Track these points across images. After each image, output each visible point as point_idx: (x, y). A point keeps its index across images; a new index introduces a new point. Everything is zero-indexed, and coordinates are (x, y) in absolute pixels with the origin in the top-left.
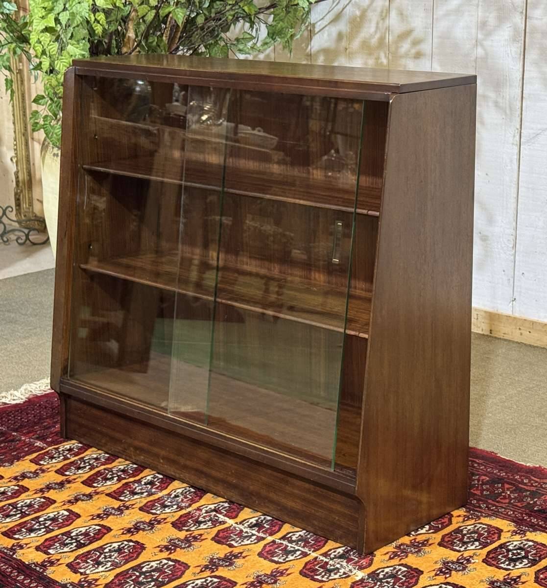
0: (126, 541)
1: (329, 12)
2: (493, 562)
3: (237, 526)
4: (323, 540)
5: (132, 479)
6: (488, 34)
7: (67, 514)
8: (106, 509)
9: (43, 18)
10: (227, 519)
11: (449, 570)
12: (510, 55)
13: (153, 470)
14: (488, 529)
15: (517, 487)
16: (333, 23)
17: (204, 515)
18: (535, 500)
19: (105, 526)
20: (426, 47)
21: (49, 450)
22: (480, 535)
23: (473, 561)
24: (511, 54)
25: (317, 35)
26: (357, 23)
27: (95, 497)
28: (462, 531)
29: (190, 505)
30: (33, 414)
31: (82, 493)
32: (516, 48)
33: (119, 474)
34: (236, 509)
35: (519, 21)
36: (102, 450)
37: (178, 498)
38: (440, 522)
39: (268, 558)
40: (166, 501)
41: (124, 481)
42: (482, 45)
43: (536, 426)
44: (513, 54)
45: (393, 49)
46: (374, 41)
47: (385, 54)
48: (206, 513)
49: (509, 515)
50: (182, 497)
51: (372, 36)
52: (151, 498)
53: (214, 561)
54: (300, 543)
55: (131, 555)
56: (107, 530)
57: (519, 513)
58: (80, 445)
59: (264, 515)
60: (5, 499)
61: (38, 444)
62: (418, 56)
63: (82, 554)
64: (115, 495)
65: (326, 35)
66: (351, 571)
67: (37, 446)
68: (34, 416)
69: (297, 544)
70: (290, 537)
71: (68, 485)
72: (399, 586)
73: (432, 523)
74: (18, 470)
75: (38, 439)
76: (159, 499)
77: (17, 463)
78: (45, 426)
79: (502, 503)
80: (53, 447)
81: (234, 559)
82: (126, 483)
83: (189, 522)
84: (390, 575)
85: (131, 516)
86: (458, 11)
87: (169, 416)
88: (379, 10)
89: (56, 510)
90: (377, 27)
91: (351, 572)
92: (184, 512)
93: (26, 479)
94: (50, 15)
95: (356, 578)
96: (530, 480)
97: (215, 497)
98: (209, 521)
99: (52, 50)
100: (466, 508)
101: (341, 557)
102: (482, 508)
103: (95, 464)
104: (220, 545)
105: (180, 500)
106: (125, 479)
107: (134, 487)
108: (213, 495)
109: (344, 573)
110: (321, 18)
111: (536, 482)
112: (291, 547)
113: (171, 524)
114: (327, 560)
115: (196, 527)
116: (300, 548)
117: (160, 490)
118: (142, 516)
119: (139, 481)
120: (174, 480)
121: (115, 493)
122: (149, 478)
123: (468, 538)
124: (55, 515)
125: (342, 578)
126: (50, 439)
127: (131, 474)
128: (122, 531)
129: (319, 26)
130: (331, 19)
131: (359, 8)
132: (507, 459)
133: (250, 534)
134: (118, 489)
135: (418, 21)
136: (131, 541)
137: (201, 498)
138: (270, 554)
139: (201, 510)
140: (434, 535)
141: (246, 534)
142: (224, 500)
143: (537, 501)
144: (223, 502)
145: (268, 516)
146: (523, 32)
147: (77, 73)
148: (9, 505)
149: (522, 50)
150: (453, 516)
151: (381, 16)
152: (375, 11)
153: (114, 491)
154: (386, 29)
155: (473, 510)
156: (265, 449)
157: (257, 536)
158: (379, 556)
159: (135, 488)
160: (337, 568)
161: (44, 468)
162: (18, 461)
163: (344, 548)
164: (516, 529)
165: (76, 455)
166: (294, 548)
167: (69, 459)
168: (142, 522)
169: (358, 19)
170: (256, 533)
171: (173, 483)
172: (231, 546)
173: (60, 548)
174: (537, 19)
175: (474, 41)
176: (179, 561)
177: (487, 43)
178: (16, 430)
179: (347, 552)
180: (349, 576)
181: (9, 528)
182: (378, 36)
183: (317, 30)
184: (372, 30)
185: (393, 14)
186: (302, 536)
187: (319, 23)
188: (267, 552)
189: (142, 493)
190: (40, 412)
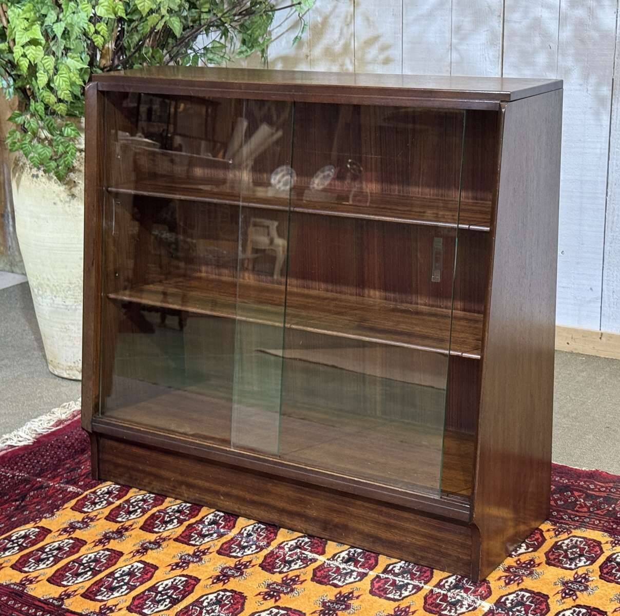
0: (222, 591)
1: (287, 19)
2: (610, 578)
3: (331, 562)
4: (428, 570)
5: (193, 520)
6: (463, 39)
7: (142, 566)
8: (182, 556)
9: (26, 29)
10: (316, 556)
11: (573, 591)
12: (487, 59)
13: (211, 508)
14: (586, 542)
15: (586, 494)
16: (291, 30)
17: (290, 553)
18: (613, 506)
19: (191, 576)
20: (395, 53)
21: (87, 495)
22: (582, 550)
23: (590, 579)
24: (489, 58)
25: (275, 43)
26: (319, 31)
27: (164, 544)
28: (561, 546)
29: (269, 544)
30: (49, 455)
31: (147, 540)
32: (494, 52)
33: (176, 515)
34: (319, 544)
35: (497, 25)
36: (145, 490)
37: (252, 537)
38: (534, 539)
39: (382, 596)
40: (241, 541)
41: (186, 523)
42: (457, 50)
43: (568, 427)
44: (491, 57)
45: (359, 54)
46: (338, 48)
47: (351, 60)
48: (290, 550)
49: (597, 525)
50: (255, 535)
51: (335, 43)
52: (224, 540)
53: (327, 604)
54: (405, 575)
55: (235, 607)
56: (195, 580)
57: (606, 521)
58: (117, 486)
59: (352, 547)
60: (65, 556)
61: (71, 488)
62: (387, 61)
63: (181, 611)
64: (182, 539)
65: (283, 43)
66: (473, 601)
67: (71, 492)
68: (52, 458)
69: (403, 577)
70: (392, 569)
71: (127, 534)
72: (533, 614)
73: (526, 541)
74: (63, 521)
75: (68, 483)
76: (232, 539)
77: (58, 513)
78: (68, 468)
79: (581, 512)
80: (89, 491)
81: (348, 600)
82: (190, 525)
83: (278, 563)
84: (516, 603)
85: (212, 562)
86: (430, 15)
87: (233, 450)
88: (343, 15)
89: (127, 563)
90: (341, 33)
91: (476, 603)
92: (265, 552)
93: (77, 531)
94: (34, 27)
95: (483, 609)
96: (596, 485)
97: (290, 531)
98: (297, 560)
99: (47, 64)
100: (551, 521)
101: (456, 587)
102: (565, 520)
103: (145, 506)
104: (324, 586)
105: (255, 539)
106: (185, 520)
107: (200, 529)
108: (287, 530)
109: (470, 606)
110: (278, 24)
111: (602, 487)
112: (400, 581)
113: (259, 566)
114: (445, 592)
115: (287, 567)
116: (409, 581)
117: (228, 529)
118: (225, 561)
119: (201, 521)
120: (238, 516)
121: (182, 537)
122: (210, 517)
123: (572, 553)
124: (130, 569)
125: (470, 611)
126: (82, 483)
127: (189, 514)
128: (211, 580)
129: (276, 33)
130: (290, 26)
131: (320, 15)
132: (561, 464)
133: (349, 571)
134: (183, 532)
135: (387, 27)
136: (225, 590)
137: (276, 535)
138: (382, 591)
139: (283, 548)
140: (536, 554)
141: (345, 571)
142: (301, 534)
143: (615, 507)
144: (302, 537)
145: (358, 548)
146: (501, 36)
147: (100, 89)
148: (74, 561)
149: (501, 54)
150: (543, 531)
151: (346, 21)
152: (338, 17)
153: (181, 535)
154: (351, 35)
155: (558, 522)
156: (356, 479)
157: (358, 573)
158: (494, 582)
159: (202, 530)
160: (459, 600)
161: (91, 515)
162: (58, 510)
163: (454, 577)
164: (612, 539)
165: (119, 497)
166: (403, 582)
167: (113, 503)
168: (228, 568)
169: (320, 26)
170: (355, 569)
171: (238, 520)
172: (336, 586)
173: (154, 607)
174: (515, 22)
175: (448, 46)
176: (291, 609)
177: (463, 47)
178: (39, 475)
179: (460, 581)
180: (475, 609)
181: (86, 589)
182: (342, 42)
183: (273, 37)
184: (337, 36)
185: (359, 20)
186: (403, 568)
187: (275, 31)
188: (378, 589)
189: (211, 535)
190: (56, 453)
